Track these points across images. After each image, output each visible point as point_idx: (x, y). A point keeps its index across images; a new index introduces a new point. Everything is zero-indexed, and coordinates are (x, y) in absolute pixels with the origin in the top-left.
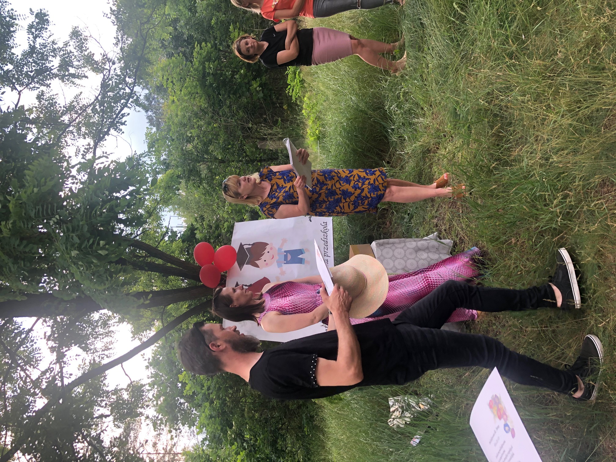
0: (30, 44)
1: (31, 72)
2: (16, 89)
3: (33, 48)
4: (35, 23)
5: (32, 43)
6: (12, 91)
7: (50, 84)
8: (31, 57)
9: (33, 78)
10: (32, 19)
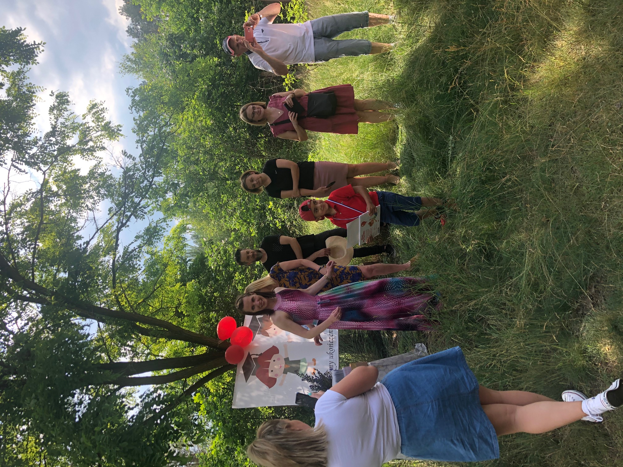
0: (52, 124)
1: (54, 151)
2: (41, 170)
3: (54, 127)
4: (56, 104)
5: (54, 124)
6: (38, 171)
7: (72, 160)
8: (54, 136)
9: (56, 157)
10: (52, 101)
